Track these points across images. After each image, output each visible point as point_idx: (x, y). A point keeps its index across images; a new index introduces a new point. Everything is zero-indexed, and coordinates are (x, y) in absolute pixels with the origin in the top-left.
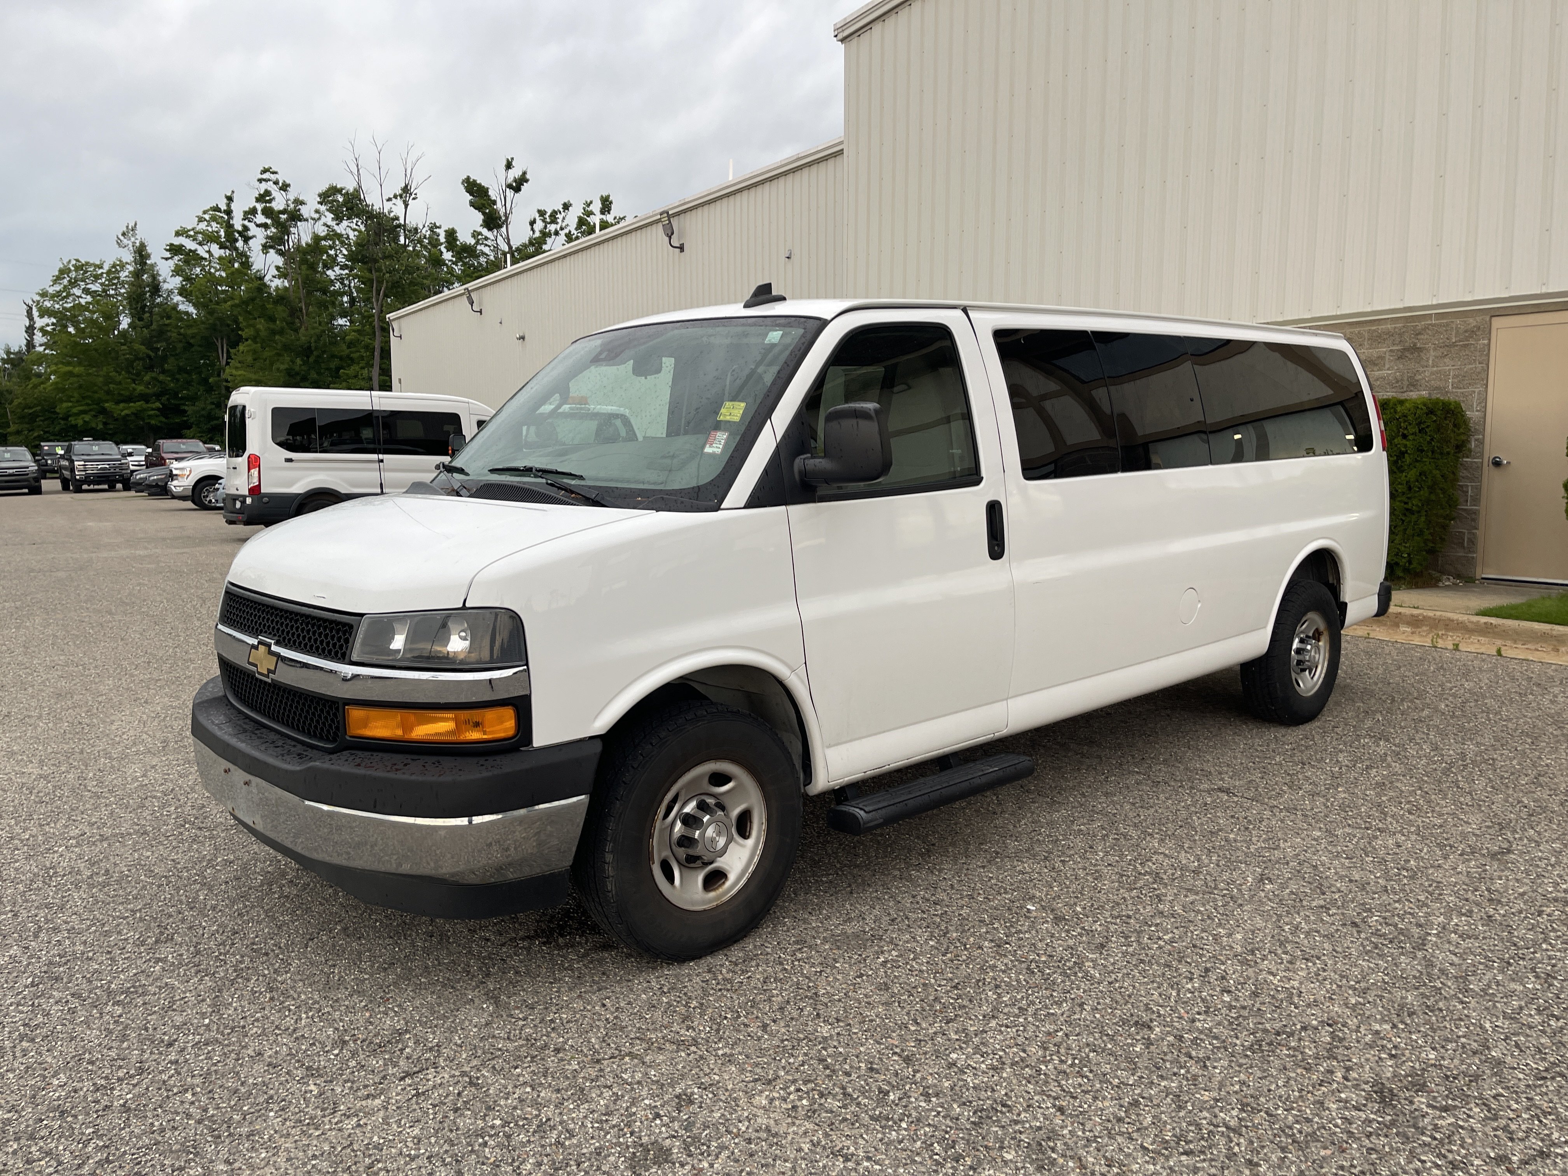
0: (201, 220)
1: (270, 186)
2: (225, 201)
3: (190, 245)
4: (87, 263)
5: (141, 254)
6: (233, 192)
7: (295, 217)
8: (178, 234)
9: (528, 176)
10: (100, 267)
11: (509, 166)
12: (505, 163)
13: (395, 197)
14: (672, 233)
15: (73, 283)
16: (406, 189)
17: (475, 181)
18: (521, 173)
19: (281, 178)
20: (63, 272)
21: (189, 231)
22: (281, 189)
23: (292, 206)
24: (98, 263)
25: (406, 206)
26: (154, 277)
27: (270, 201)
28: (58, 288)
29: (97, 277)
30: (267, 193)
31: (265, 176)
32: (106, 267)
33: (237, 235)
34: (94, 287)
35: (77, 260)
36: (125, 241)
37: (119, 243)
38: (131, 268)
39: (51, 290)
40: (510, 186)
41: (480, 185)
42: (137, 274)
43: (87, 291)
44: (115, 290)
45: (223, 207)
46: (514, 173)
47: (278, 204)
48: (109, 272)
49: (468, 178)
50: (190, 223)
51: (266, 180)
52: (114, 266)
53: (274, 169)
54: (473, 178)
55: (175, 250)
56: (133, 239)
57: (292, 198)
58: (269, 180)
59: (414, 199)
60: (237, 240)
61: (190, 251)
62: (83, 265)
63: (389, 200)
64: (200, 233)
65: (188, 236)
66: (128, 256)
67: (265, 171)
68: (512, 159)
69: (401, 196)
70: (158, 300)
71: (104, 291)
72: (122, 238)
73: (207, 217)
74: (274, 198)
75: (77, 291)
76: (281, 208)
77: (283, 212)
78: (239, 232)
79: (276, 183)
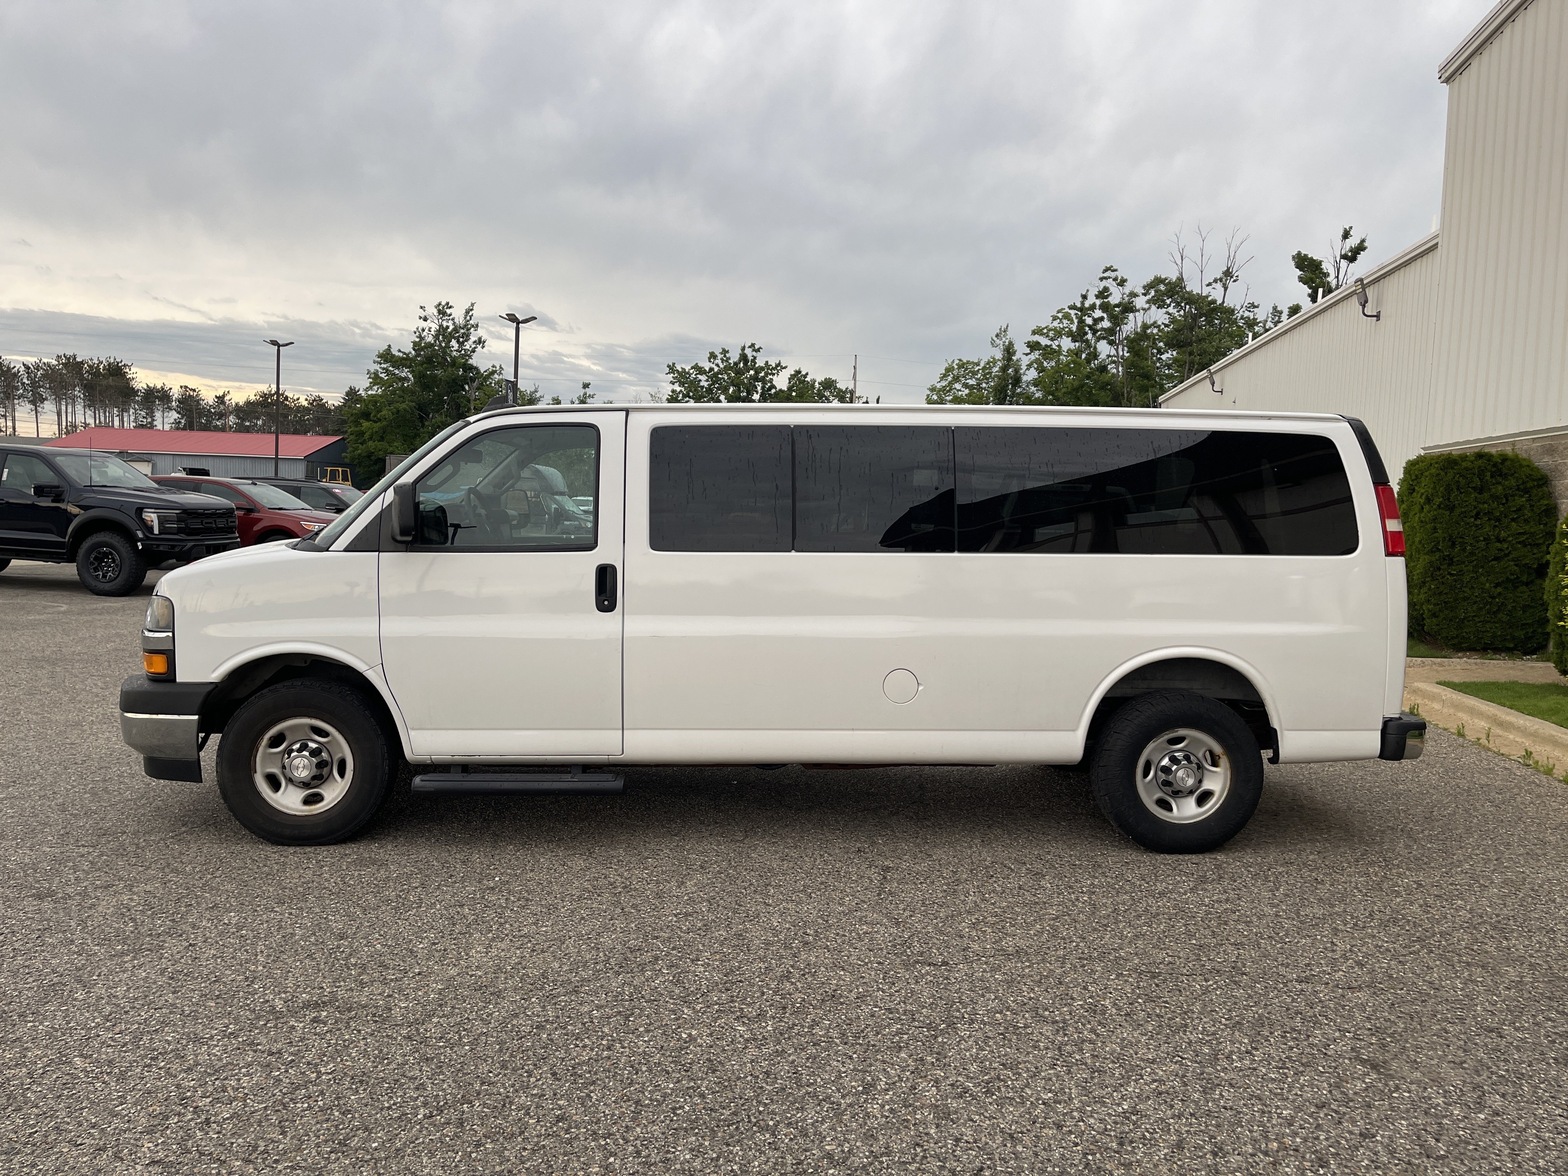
0: (1055, 318)
1: (1110, 284)
2: (1080, 299)
3: (1044, 341)
4: (968, 362)
5: (1009, 351)
6: (1088, 291)
7: (1128, 308)
8: (1034, 333)
9: (1366, 244)
10: (978, 364)
11: (1346, 235)
12: (1341, 232)
13: (1215, 281)
14: (1366, 302)
15: (956, 379)
16: (1228, 273)
17: (1306, 255)
18: (1359, 242)
19: (1119, 274)
20: (949, 370)
21: (1043, 329)
22: (1118, 285)
23: (1127, 299)
24: (976, 361)
25: (1226, 289)
26: (1017, 371)
27: (1107, 297)
28: (944, 383)
29: (975, 373)
30: (1106, 289)
31: (1106, 275)
32: (982, 365)
33: (1087, 329)
34: (971, 382)
35: (960, 360)
36: (998, 341)
37: (993, 343)
38: (1000, 364)
39: (939, 386)
40: (1344, 257)
41: (1312, 259)
42: (1004, 369)
43: (966, 386)
44: (987, 383)
45: (1079, 305)
46: (1352, 242)
47: (1115, 298)
48: (984, 368)
49: (1299, 253)
50: (1045, 321)
51: (1106, 278)
52: (988, 363)
53: (1115, 268)
54: (1303, 252)
55: (1033, 346)
56: (1004, 339)
57: (1127, 291)
58: (1109, 278)
59: (1235, 281)
60: (1086, 334)
61: (1046, 346)
62: (964, 364)
63: (1209, 285)
64: (1052, 330)
65: (1042, 334)
66: (999, 355)
67: (1105, 271)
68: (1351, 228)
69: (1221, 279)
70: (1019, 390)
71: (978, 384)
72: (995, 339)
73: (1060, 315)
74: (1111, 294)
75: (958, 386)
76: (1117, 302)
77: (1117, 306)
78: (1089, 326)
79: (1115, 279)
